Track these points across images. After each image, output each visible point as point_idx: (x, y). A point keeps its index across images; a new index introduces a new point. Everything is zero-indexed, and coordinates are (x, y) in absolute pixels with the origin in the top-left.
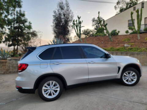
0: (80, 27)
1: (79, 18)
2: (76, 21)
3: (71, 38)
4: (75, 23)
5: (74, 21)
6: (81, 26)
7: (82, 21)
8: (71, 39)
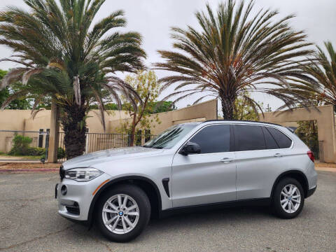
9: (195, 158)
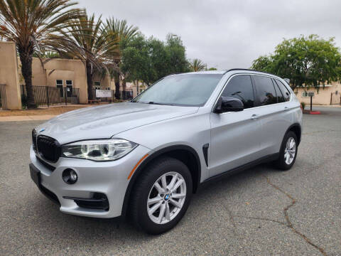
9: (230, 117)
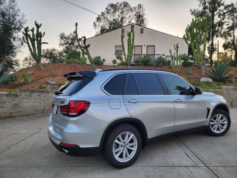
0: (40, 44)
1: (38, 26)
2: (33, 30)
3: (16, 61)
4: (30, 33)
5: (26, 30)
6: (42, 42)
7: (44, 33)
8: (18, 64)
